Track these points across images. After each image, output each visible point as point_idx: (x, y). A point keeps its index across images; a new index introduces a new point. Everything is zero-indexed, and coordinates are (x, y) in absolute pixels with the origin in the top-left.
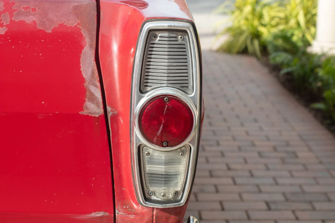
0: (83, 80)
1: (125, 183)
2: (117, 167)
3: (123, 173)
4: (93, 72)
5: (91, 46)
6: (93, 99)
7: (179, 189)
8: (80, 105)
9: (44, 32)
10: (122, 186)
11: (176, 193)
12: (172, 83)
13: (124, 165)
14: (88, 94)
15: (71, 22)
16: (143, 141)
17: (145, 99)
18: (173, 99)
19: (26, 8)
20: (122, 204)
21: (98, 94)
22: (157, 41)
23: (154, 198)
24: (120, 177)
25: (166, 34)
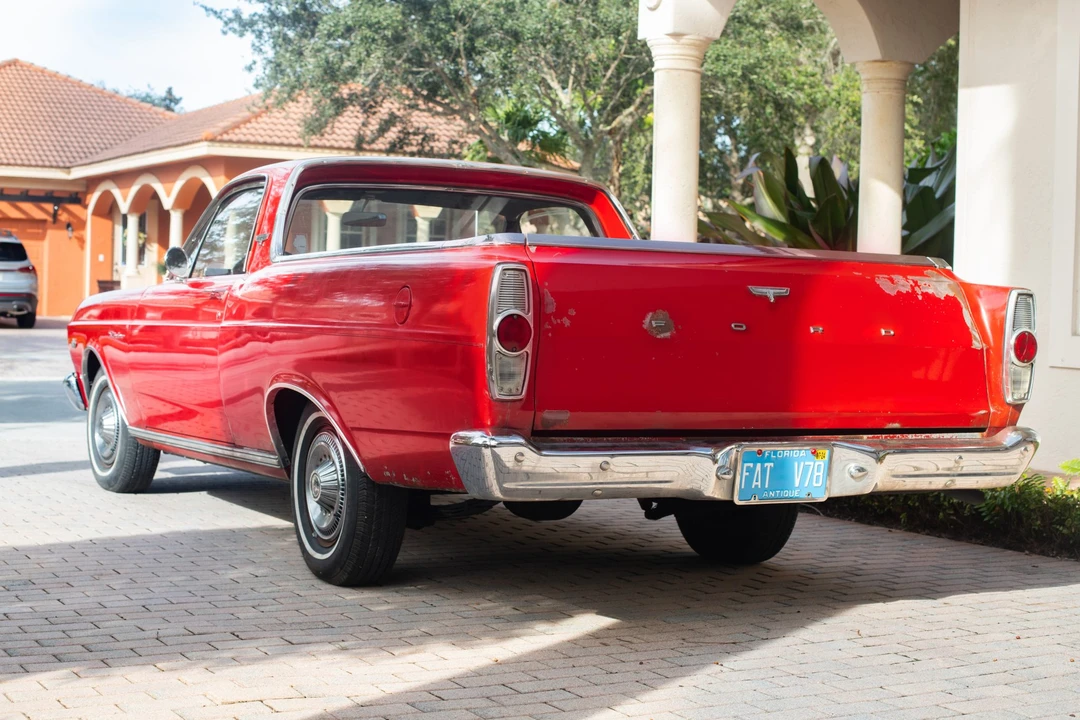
4: (972, 323)
12: (1025, 325)
14: (972, 335)
20: (993, 405)
21: (978, 336)
22: (1019, 300)
25: (1024, 297)
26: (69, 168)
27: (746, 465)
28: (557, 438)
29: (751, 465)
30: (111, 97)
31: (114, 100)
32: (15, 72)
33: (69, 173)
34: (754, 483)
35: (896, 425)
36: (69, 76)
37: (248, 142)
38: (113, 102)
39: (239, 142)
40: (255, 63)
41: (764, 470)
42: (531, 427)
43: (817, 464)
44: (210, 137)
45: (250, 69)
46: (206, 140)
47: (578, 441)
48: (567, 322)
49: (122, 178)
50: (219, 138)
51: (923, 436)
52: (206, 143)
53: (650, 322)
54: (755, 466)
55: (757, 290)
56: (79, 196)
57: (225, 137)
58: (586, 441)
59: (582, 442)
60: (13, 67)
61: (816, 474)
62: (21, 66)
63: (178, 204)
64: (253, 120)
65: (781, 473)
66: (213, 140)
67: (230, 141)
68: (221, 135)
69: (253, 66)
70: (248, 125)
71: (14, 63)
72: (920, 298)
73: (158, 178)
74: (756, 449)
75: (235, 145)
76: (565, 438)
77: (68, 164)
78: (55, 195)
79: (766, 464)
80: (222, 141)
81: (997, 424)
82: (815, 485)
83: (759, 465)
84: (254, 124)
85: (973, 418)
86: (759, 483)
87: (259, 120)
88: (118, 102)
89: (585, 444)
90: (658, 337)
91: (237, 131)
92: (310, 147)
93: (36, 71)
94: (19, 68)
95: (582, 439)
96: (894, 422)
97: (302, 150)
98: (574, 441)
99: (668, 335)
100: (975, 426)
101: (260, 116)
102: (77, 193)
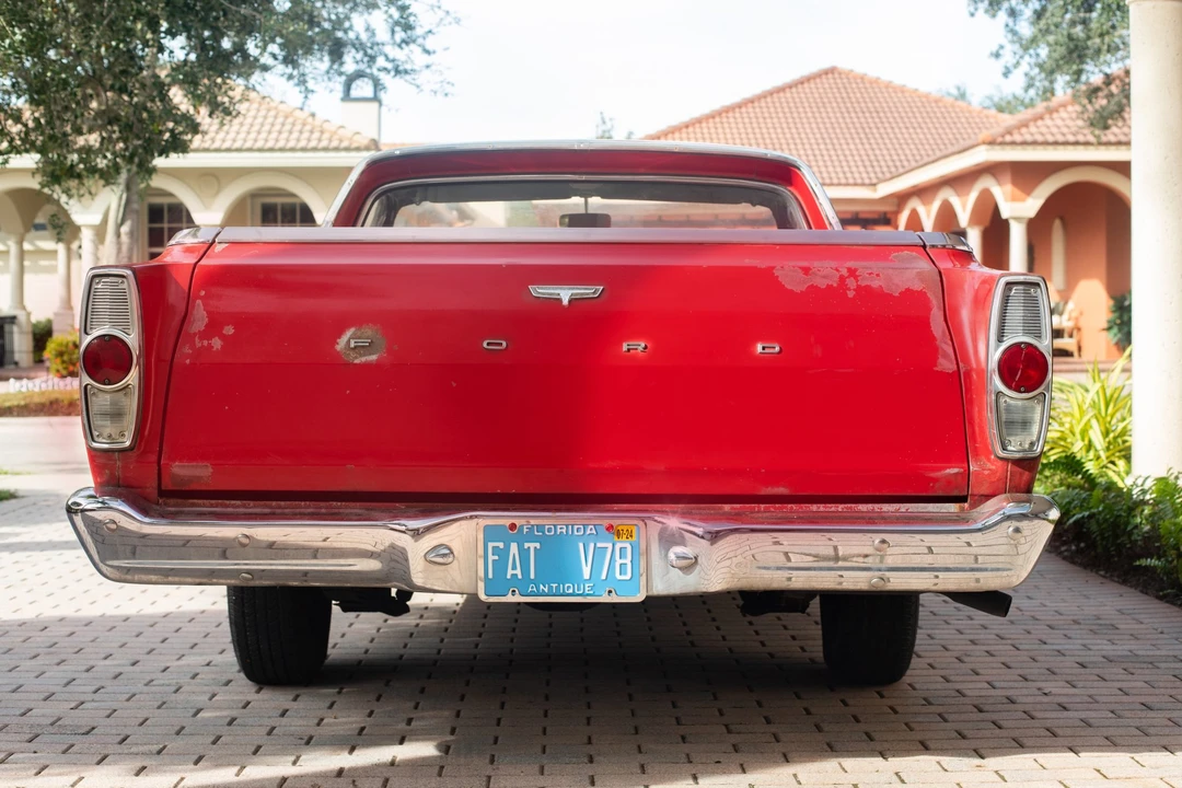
0: (934, 338)
1: (979, 440)
2: (970, 423)
3: (977, 429)
4: (943, 332)
5: (939, 308)
6: (946, 356)
7: (1035, 439)
8: (934, 362)
9: (891, 295)
10: (975, 442)
11: (1032, 444)
12: (1026, 332)
13: (977, 420)
14: (940, 351)
15: (917, 286)
16: (1001, 387)
17: (1003, 346)
18: (1029, 345)
19: (870, 274)
20: (976, 461)
21: (951, 351)
22: (1012, 294)
23: (1009, 448)
24: (973, 432)
25: (1021, 287)
26: (874, 185)
27: (491, 545)
28: (200, 501)
29: (501, 545)
30: (936, 101)
31: (940, 104)
32: (832, 81)
33: (875, 190)
34: (510, 572)
35: (781, 490)
36: (890, 82)
37: (1035, 143)
38: (939, 107)
39: (1024, 143)
40: (1002, 47)
41: (524, 553)
42: (155, 484)
43: (618, 546)
44: (990, 139)
45: (997, 55)
46: (984, 143)
47: (233, 506)
48: (217, 343)
49: (923, 192)
50: (1000, 140)
51: (841, 507)
52: (983, 147)
53: (349, 342)
54: (507, 548)
55: (541, 291)
56: (888, 216)
57: (1008, 138)
58: (244, 506)
59: (238, 507)
60: (830, 76)
61: (619, 561)
62: (840, 74)
63: (974, 220)
64: (1047, 116)
65: (555, 559)
66: (992, 143)
67: (1013, 143)
68: (1003, 136)
69: (1001, 52)
70: (1040, 123)
71: (831, 71)
72: (851, 294)
73: (956, 191)
74: (507, 522)
75: (1019, 147)
76: (213, 502)
77: (874, 181)
78: (862, 216)
79: (526, 545)
80: (1002, 144)
81: (984, 490)
82: (618, 577)
83: (514, 548)
84: (1048, 122)
85: (935, 480)
86: (518, 572)
87: (1055, 115)
88: (945, 107)
89: (242, 510)
90: (357, 361)
91: (1024, 130)
92: (1100, 144)
93: (855, 78)
94: (836, 75)
95: (238, 502)
96: (776, 483)
97: (1091, 147)
98: (227, 506)
99: (373, 358)
100: (941, 493)
101: (1057, 111)
102: (885, 213)
